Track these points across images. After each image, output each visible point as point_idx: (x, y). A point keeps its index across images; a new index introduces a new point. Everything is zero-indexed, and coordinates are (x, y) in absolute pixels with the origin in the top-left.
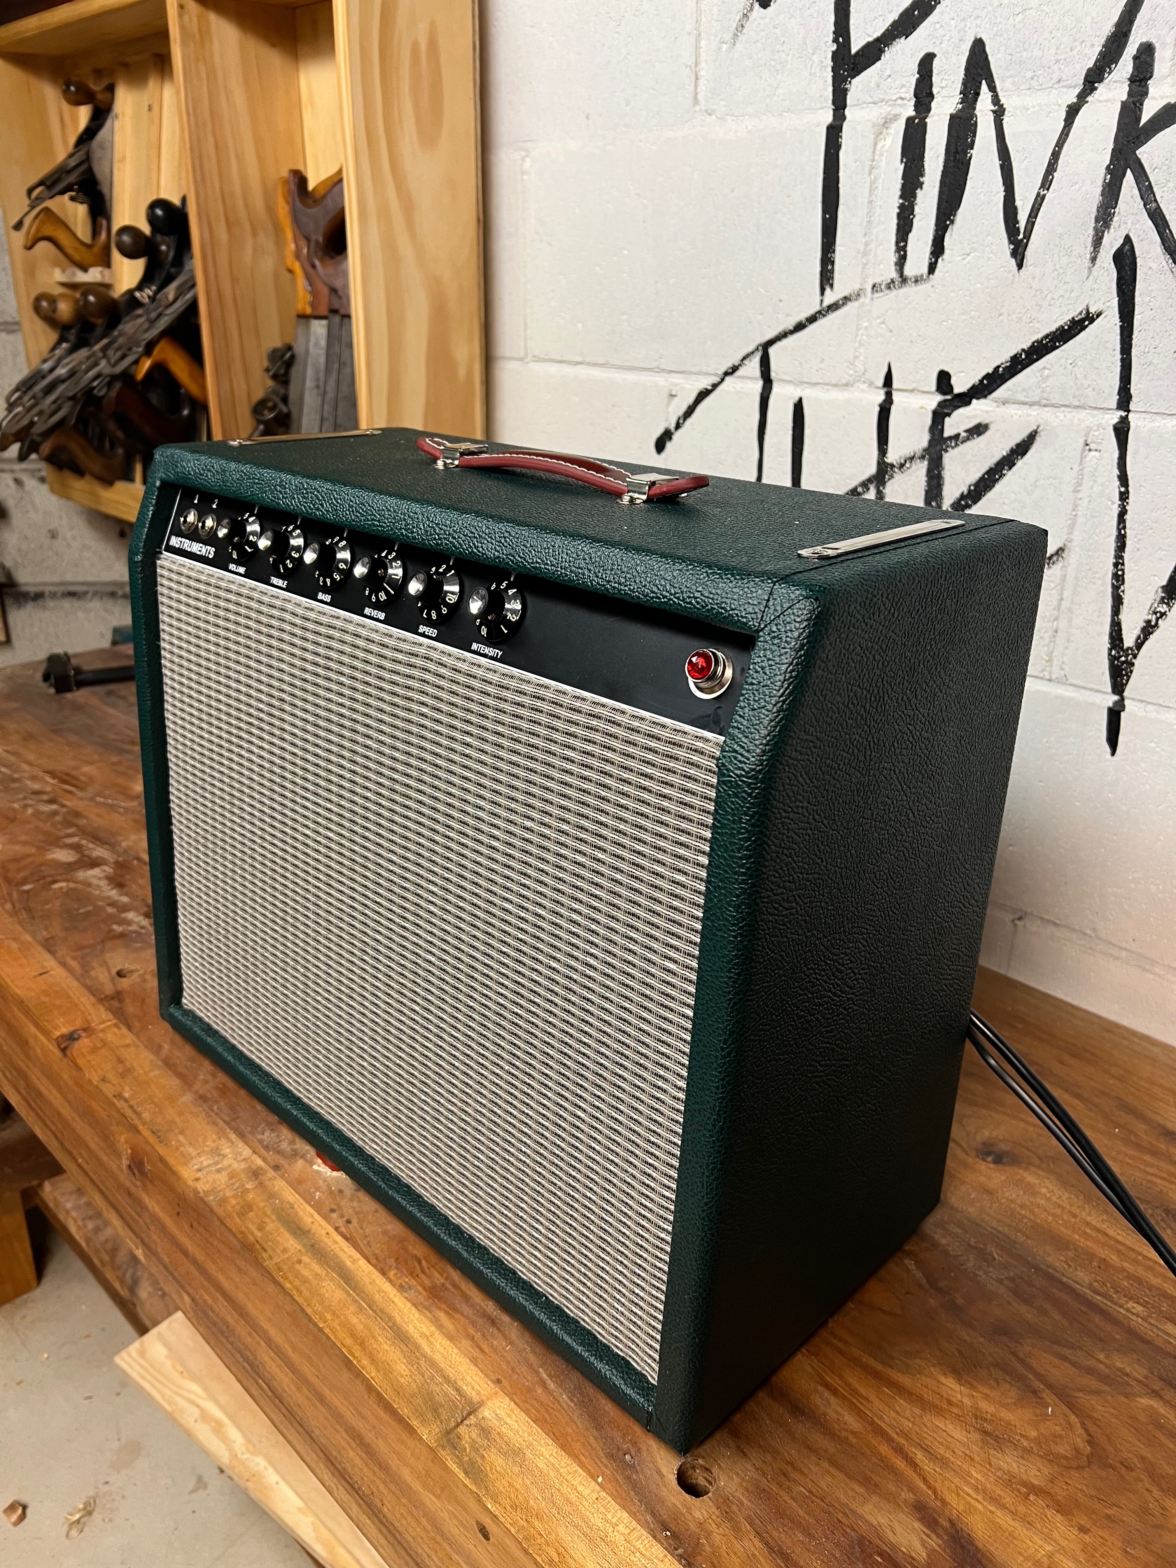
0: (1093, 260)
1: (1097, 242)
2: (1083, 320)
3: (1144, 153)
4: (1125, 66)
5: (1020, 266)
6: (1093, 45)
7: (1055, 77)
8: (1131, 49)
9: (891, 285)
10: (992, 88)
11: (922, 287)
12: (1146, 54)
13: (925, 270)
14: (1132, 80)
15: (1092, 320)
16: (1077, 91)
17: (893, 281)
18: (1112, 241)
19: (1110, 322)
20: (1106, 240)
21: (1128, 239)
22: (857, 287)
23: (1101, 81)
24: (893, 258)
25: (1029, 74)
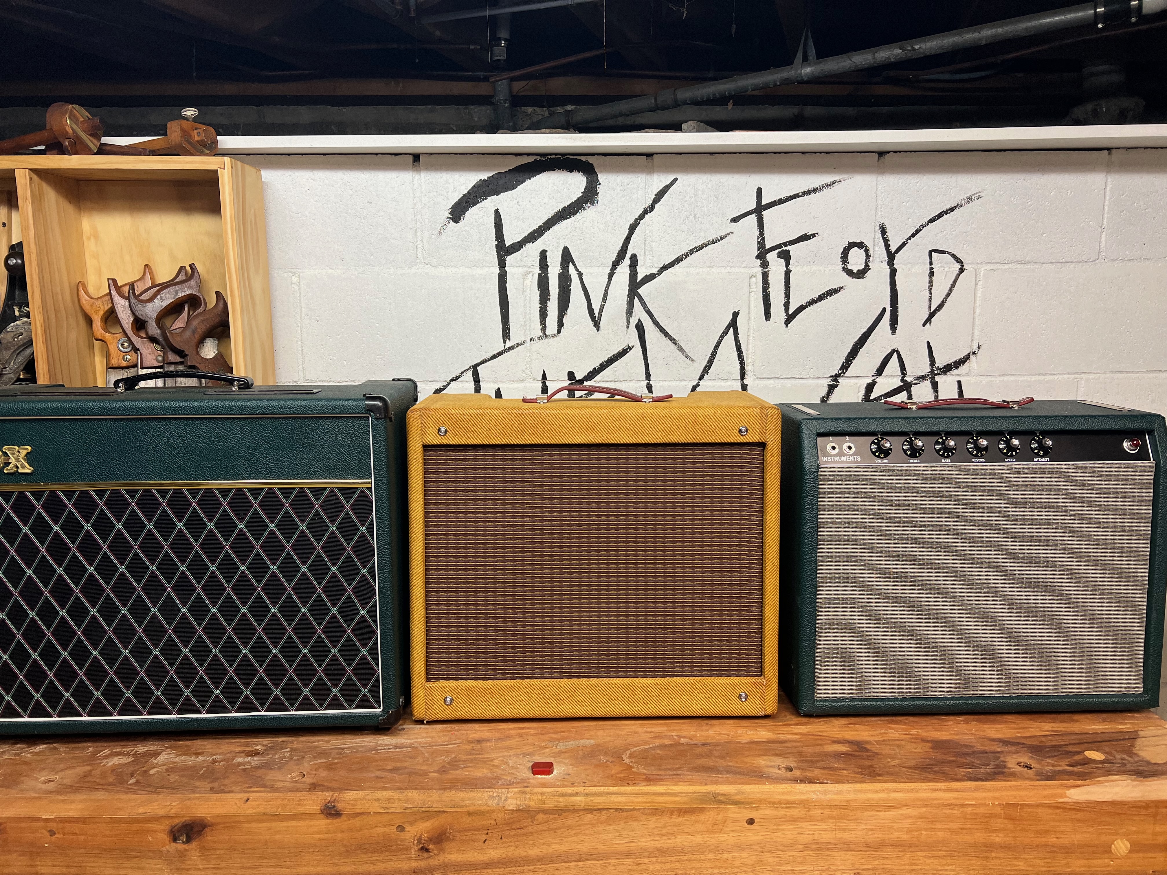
0: (628, 327)
1: (628, 321)
2: (627, 349)
3: (640, 291)
4: (627, 261)
5: (598, 330)
6: (613, 253)
7: (600, 263)
8: (628, 256)
9: (540, 338)
10: (574, 265)
11: (555, 339)
12: (634, 259)
13: (556, 332)
14: (630, 266)
15: (631, 349)
16: (610, 268)
17: (540, 337)
18: (634, 321)
19: (637, 350)
20: (631, 320)
21: (639, 320)
22: (523, 340)
23: (619, 265)
24: (540, 327)
25: (589, 261)
